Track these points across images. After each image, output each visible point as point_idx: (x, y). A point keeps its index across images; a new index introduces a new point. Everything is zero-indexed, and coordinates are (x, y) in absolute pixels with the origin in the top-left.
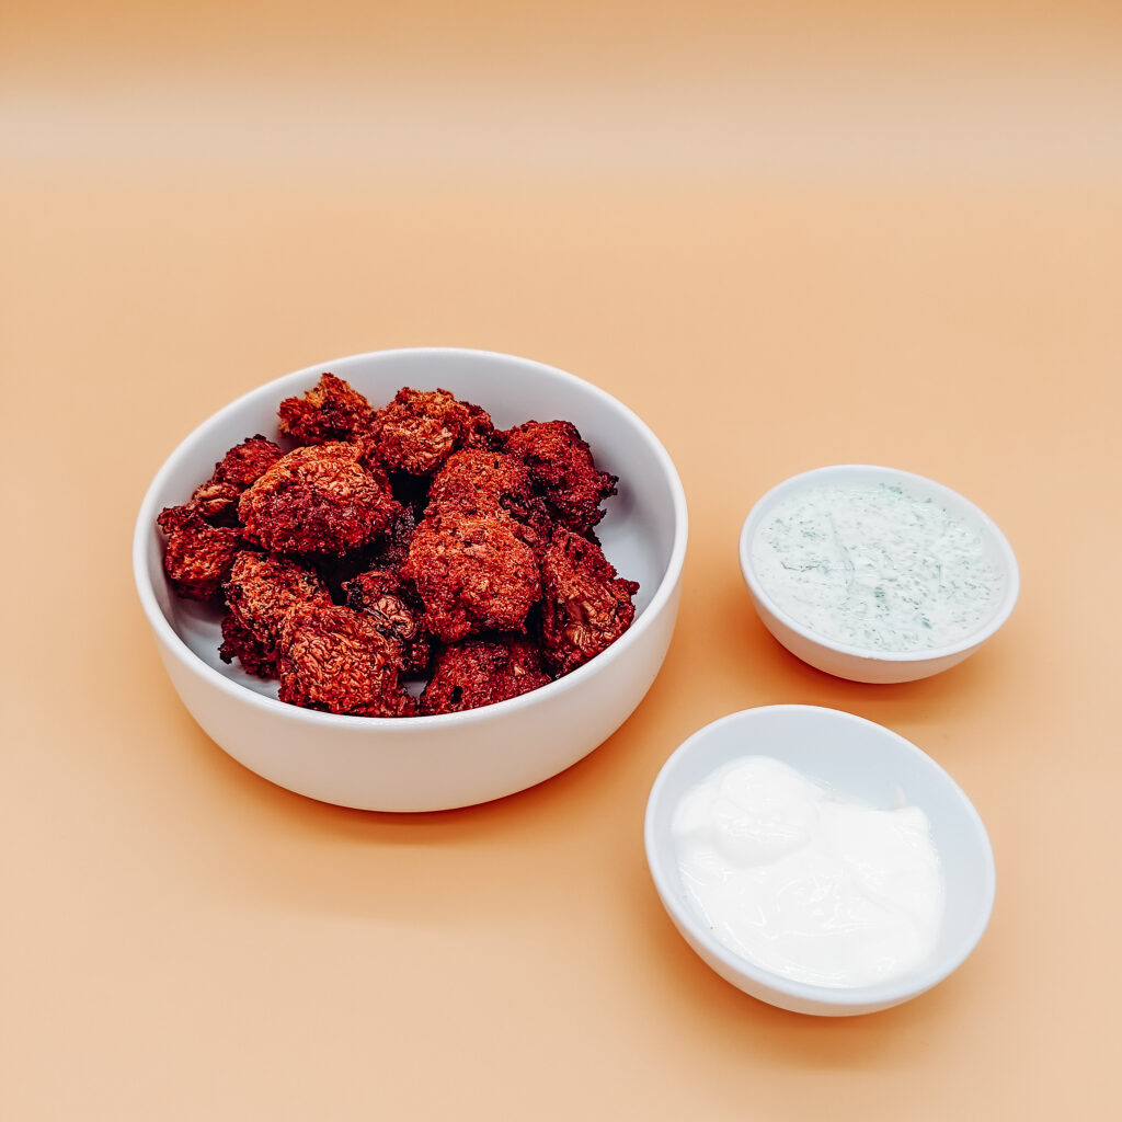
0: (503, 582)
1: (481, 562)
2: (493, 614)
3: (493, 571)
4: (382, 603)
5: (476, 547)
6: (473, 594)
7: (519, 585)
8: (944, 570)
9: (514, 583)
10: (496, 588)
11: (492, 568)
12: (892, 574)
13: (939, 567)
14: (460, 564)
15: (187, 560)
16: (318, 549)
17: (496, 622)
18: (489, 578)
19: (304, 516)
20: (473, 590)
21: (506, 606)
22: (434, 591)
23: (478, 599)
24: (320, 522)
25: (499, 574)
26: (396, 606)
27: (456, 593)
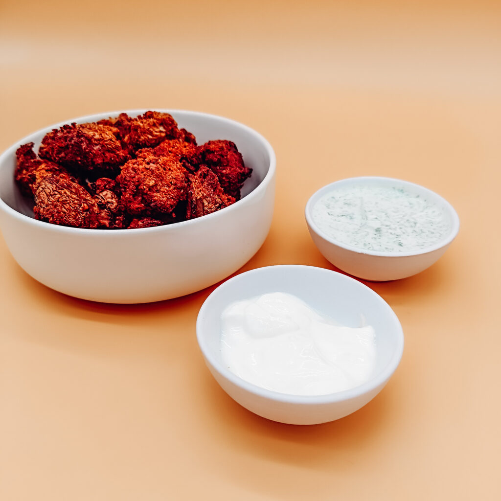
0: (163, 185)
1: (152, 172)
2: (155, 201)
3: (158, 178)
4: (104, 193)
5: (151, 164)
6: (145, 187)
7: (171, 188)
8: (418, 225)
9: (169, 187)
10: (159, 187)
11: (157, 176)
12: (388, 223)
13: (415, 223)
14: (142, 173)
15: (24, 172)
16: (77, 161)
17: (156, 205)
18: (155, 181)
19: (70, 141)
20: (145, 185)
21: (163, 197)
22: (126, 185)
23: (147, 189)
24: (78, 145)
25: (161, 181)
26: (112, 196)
27: (137, 186)
